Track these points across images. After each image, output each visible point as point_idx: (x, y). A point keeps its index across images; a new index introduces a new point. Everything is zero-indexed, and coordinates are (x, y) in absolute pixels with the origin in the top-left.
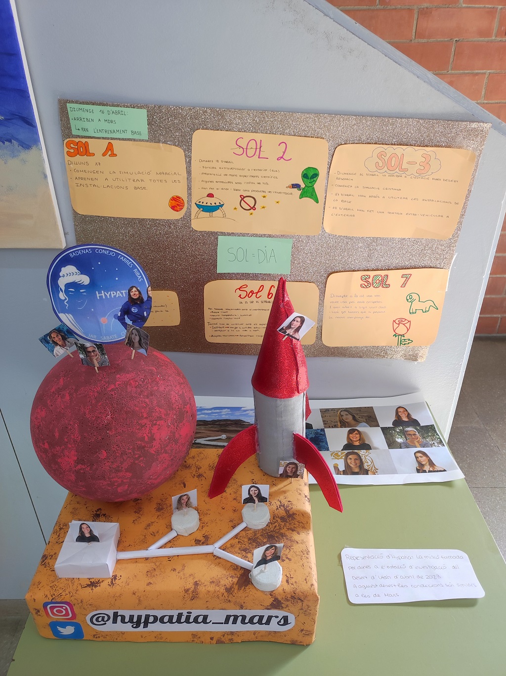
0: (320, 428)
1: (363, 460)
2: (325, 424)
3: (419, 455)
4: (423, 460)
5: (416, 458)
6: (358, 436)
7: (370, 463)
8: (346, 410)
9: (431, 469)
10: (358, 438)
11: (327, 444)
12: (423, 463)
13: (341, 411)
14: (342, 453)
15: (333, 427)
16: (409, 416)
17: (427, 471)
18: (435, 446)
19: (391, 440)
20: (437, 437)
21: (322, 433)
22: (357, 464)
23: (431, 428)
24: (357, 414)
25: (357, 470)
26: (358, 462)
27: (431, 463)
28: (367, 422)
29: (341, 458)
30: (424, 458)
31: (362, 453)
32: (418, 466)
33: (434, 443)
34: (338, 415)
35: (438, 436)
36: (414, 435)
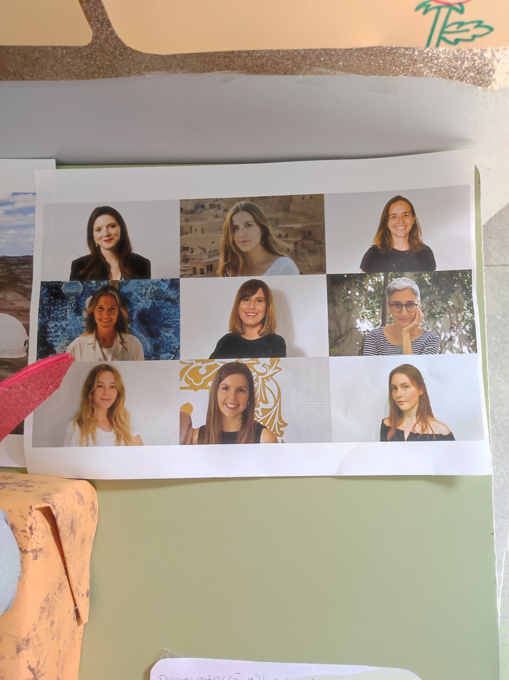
0: (169, 277)
1: (258, 393)
2: (185, 260)
3: (402, 378)
4: (408, 396)
5: (392, 388)
6: (261, 307)
7: (270, 405)
8: (251, 206)
9: (418, 430)
10: (260, 317)
11: (177, 333)
12: (404, 407)
13: (237, 211)
14: (209, 369)
15: (202, 273)
16: (413, 233)
17: (406, 435)
18: (451, 349)
19: (343, 323)
20: (469, 315)
21: (171, 294)
22: (238, 406)
23: (460, 281)
24: (277, 222)
25: (233, 426)
26: (243, 397)
27: (424, 410)
28: (295, 256)
29: (203, 387)
30: (412, 390)
31: (259, 366)
32: (388, 415)
33: (451, 339)
34: (224, 226)
35: (472, 312)
36: (410, 304)
